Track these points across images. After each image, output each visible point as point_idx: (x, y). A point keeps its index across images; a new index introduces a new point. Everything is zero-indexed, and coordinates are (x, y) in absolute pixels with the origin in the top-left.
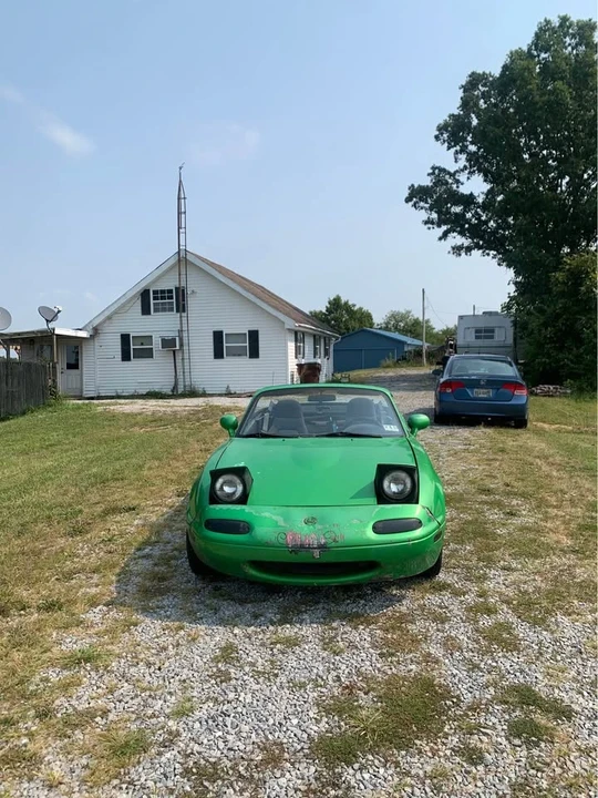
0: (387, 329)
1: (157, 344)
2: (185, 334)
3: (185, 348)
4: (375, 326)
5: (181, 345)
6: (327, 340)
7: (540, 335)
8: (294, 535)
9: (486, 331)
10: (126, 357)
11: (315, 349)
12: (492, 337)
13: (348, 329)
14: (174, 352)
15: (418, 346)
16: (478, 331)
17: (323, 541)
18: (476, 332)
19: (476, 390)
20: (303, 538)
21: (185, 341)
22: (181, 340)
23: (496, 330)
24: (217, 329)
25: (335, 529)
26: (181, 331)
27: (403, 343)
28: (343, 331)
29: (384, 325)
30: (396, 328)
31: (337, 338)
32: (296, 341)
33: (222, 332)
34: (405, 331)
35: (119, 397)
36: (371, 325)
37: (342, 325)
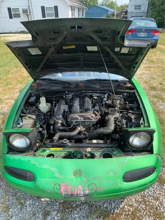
0: (102, 5)
1: (21, 12)
2: (31, 8)
3: (32, 13)
4: (98, 4)
5: (30, 12)
6: (83, 9)
7: (159, 8)
8: (66, 186)
9: (139, 6)
10: (11, 17)
11: (79, 13)
12: (140, 9)
13: (89, 5)
14: (28, 15)
15: (113, 12)
16: (136, 6)
17: (87, 192)
18: (135, 6)
19: (140, 33)
20: (73, 189)
21: (31, 11)
22: (29, 10)
23: (142, 6)
24: (43, 5)
25: (96, 181)
26: (29, 6)
27: (108, 11)
28: (88, 6)
29: (101, 4)
30: (105, 5)
31: (86, 9)
32: (72, 10)
33: (44, 6)
34: (108, 6)
35: (11, 33)
36: (97, 3)
37: (87, 3)
